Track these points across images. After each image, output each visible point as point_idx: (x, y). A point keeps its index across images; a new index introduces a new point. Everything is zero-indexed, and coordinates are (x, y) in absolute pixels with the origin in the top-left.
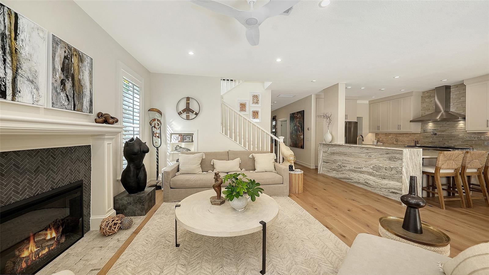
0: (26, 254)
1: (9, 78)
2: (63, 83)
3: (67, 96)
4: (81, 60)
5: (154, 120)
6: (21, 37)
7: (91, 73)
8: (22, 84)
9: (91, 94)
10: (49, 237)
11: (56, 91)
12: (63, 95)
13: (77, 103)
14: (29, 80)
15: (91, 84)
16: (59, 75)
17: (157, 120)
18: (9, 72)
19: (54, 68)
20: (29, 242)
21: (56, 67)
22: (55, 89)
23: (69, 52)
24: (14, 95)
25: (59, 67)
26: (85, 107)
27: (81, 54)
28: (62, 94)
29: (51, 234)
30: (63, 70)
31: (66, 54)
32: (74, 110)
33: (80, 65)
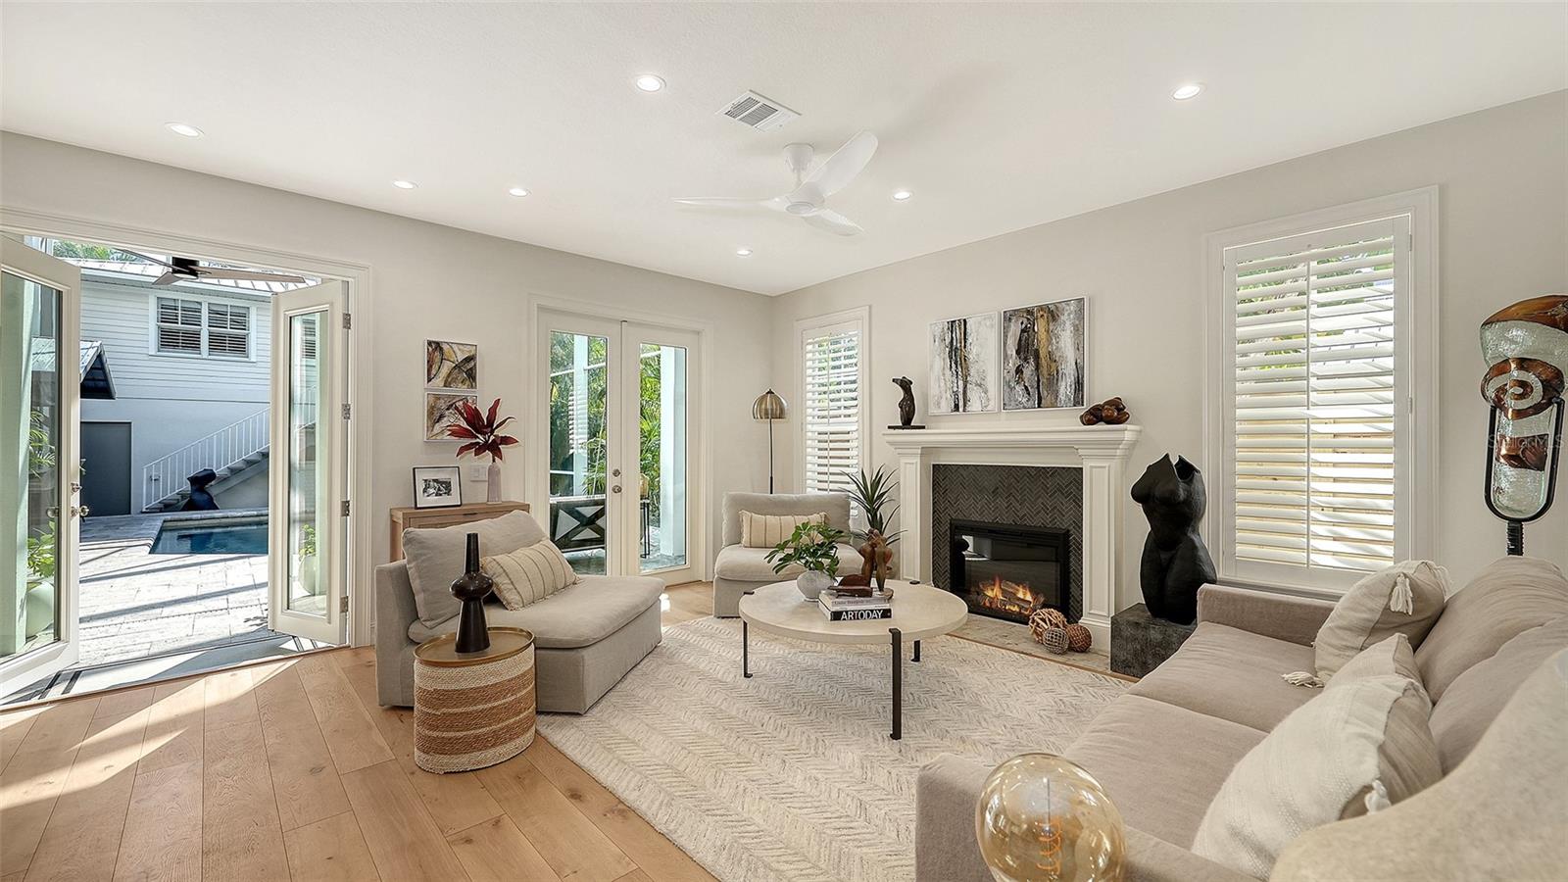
0: (989, 593)
1: (961, 390)
2: (1019, 371)
3: (1026, 387)
4: (1053, 316)
5: (1501, 368)
6: (969, 340)
7: (1078, 330)
8: (974, 394)
9: (1079, 368)
10: (1020, 595)
11: (1009, 386)
12: (1019, 389)
13: (1044, 393)
14: (977, 385)
15: (1079, 347)
16: (1014, 361)
17: (1513, 366)
18: (961, 383)
19: (1006, 355)
20: (994, 585)
21: (1009, 352)
22: (1008, 384)
23: (1028, 319)
24: (965, 406)
25: (1012, 351)
26: (1062, 397)
27: (1052, 308)
28: (1017, 387)
29: (1025, 594)
30: (1018, 352)
31: (1024, 326)
32: (1039, 407)
33: (1051, 328)
